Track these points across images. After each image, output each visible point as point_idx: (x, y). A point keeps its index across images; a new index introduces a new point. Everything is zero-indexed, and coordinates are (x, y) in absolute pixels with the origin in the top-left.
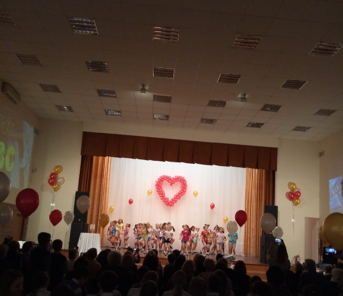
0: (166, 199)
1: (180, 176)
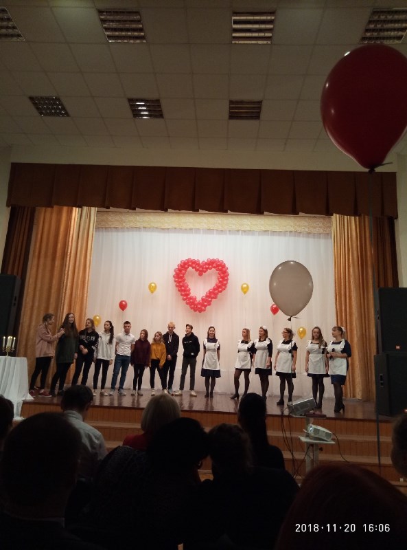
1: (215, 259)
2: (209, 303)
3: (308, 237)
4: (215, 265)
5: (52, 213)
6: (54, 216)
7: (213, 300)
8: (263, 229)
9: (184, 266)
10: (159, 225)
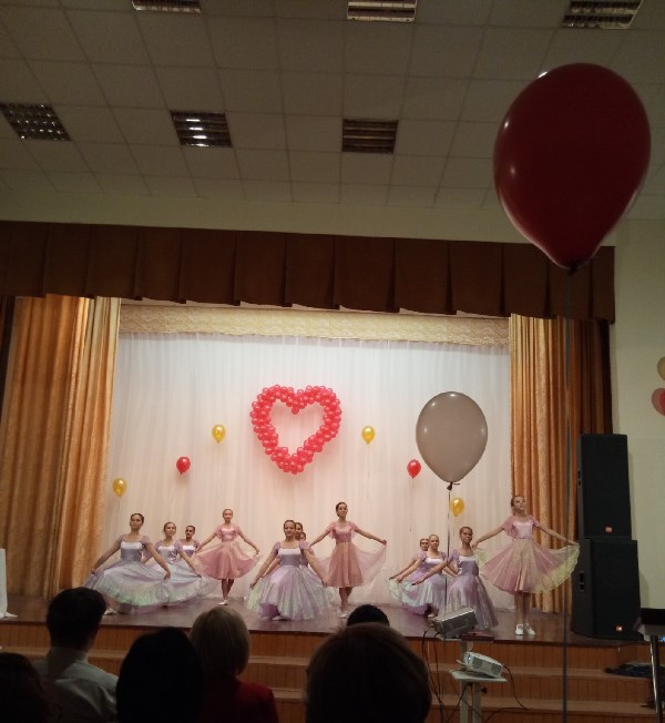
1: (319, 385)
2: (310, 459)
3: (471, 351)
4: (318, 397)
5: (43, 307)
6: (48, 312)
7: (316, 454)
8: (398, 337)
9: (268, 398)
10: (225, 329)
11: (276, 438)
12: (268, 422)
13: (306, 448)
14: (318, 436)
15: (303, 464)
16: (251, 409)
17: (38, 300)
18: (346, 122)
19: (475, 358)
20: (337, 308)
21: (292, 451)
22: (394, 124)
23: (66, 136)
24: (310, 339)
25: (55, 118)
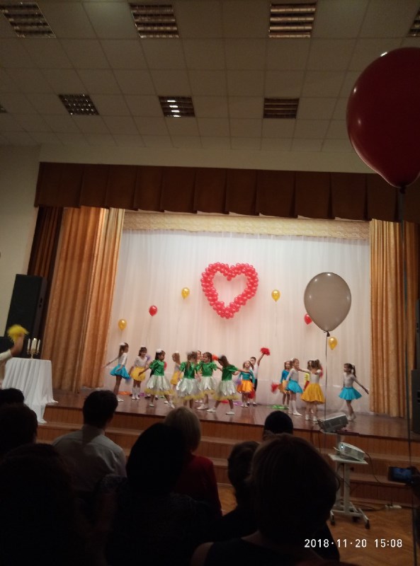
0: (219, 303)
1: (245, 263)
2: (237, 309)
3: (344, 243)
4: (244, 270)
5: (79, 214)
6: (82, 216)
7: (242, 306)
8: (296, 233)
9: (212, 270)
10: (187, 228)
11: (217, 295)
12: (212, 285)
13: (235, 302)
14: (243, 295)
15: (233, 312)
16: (201, 277)
17: (76, 210)
18: (267, 100)
19: (347, 247)
20: (258, 215)
21: (227, 305)
22: (297, 100)
23: (96, 112)
24: (239, 234)
25: (90, 102)
